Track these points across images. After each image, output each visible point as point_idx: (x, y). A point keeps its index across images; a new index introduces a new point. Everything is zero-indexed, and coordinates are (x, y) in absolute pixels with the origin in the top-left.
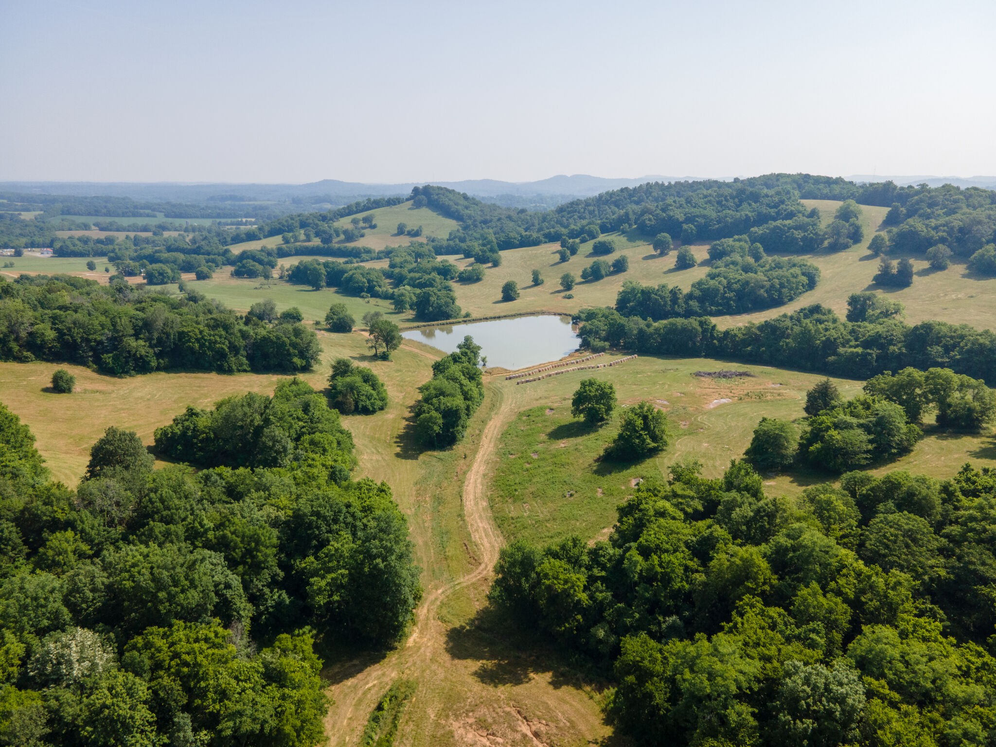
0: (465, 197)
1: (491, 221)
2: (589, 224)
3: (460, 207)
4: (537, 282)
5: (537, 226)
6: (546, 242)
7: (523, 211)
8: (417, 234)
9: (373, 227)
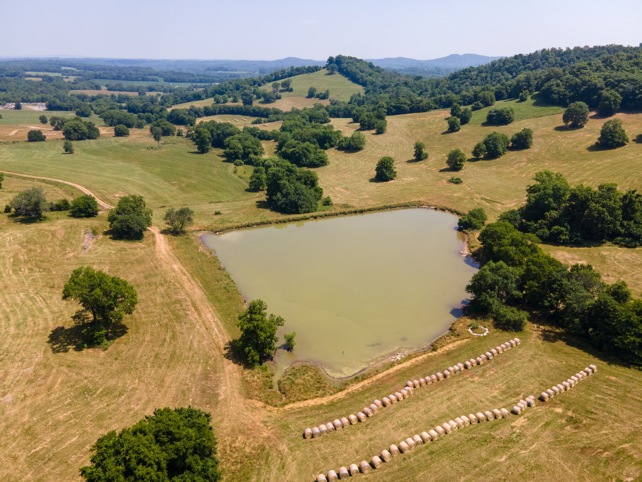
0: (371, 66)
1: (389, 86)
2: (483, 90)
3: (364, 74)
4: (419, 156)
5: (430, 91)
6: (435, 108)
7: (418, 78)
8: (324, 97)
9: (291, 90)
